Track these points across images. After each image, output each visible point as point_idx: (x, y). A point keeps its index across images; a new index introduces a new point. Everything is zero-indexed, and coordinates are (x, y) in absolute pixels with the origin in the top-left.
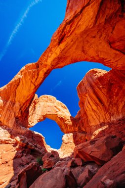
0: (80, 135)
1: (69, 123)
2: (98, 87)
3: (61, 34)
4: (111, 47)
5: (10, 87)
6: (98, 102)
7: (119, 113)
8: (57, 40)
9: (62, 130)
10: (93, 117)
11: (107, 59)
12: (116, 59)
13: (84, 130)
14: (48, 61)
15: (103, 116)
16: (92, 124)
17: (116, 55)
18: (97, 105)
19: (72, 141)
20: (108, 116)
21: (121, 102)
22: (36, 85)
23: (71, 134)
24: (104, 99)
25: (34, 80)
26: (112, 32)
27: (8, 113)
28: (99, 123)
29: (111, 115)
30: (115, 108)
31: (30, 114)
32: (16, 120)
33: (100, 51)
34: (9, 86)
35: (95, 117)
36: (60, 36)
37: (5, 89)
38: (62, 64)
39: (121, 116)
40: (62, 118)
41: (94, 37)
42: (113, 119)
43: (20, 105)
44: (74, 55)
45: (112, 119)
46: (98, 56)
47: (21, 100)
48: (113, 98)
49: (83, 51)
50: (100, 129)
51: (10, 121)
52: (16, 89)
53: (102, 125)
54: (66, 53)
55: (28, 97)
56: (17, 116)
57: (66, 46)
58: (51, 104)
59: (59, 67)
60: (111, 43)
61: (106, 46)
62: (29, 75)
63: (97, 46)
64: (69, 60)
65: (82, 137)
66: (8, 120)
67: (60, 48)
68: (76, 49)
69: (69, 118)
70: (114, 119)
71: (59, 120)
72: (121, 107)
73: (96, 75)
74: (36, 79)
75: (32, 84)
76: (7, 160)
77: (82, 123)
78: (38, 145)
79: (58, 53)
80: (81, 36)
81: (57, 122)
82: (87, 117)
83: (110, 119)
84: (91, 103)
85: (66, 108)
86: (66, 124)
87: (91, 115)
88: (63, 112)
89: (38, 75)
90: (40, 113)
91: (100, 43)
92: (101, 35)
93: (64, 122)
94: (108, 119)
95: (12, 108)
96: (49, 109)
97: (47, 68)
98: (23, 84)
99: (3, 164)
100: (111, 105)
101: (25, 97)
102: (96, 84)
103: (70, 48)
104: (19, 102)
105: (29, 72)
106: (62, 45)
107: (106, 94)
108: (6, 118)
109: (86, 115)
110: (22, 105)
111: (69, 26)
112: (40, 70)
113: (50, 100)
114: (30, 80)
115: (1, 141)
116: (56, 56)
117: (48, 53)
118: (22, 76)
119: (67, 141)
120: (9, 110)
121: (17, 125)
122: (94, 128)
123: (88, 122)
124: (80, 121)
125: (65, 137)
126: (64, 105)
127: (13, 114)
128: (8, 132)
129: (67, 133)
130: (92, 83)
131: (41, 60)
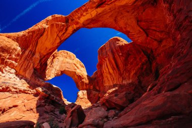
0: (94, 92)
1: (86, 81)
2: (118, 55)
4: (138, 24)
5: (32, 36)
6: (115, 67)
7: (130, 78)
8: (97, 4)
9: (78, 86)
10: (108, 79)
11: (132, 33)
12: (138, 35)
13: (98, 89)
14: (81, 19)
15: (116, 79)
16: (107, 84)
17: (140, 31)
18: (113, 69)
19: (86, 97)
20: (121, 79)
21: (133, 70)
22: (62, 39)
23: (85, 92)
24: (121, 65)
25: (60, 34)
26: (142, 13)
27: (26, 63)
28: (112, 84)
29: (124, 79)
30: (127, 74)
31: (48, 67)
32: (34, 71)
33: (129, 25)
34: (31, 34)
35: (110, 79)
36: (100, 1)
37: (24, 35)
38: (92, 25)
39: (131, 81)
40: (80, 76)
41: (128, 12)
42: (125, 82)
43: (40, 57)
44: (106, 21)
45: (123, 83)
46: (125, 28)
47: (42, 52)
48: (128, 66)
49: (115, 20)
50: (114, 89)
51: (28, 71)
52: (39, 38)
53: (114, 86)
54: (100, 17)
55: (50, 50)
56: (36, 68)
57: (103, 12)
58: (71, 61)
59: (88, 27)
60: (139, 21)
61: (134, 22)
62: (57, 27)
63: (128, 20)
64: (100, 23)
65: (95, 94)
66: (25, 70)
67: (97, 12)
68: (110, 16)
69: (86, 77)
71: (76, 77)
72: (132, 74)
73: (118, 43)
74: (64, 34)
75: (58, 38)
76: (32, 108)
77: (97, 83)
78: (58, 98)
79: (93, 15)
80: (119, 9)
81: (73, 79)
82: (103, 78)
84: (109, 67)
85: (83, 67)
86: (83, 82)
87: (107, 77)
88: (81, 71)
89: (66, 30)
90: (58, 68)
92: (134, 12)
93: (81, 80)
94: (120, 82)
95: (31, 58)
96: (68, 65)
97: (78, 26)
98: (47, 35)
99: (28, 110)
100: (125, 72)
101: (48, 50)
102: (117, 51)
103: (105, 14)
104: (40, 53)
105: (56, 24)
106: (100, 10)
107: (123, 61)
108: (23, 68)
109: (103, 76)
110: (43, 57)
112: (70, 26)
113: (70, 57)
114: (57, 32)
115: (20, 91)
116: (90, 17)
117: (84, 12)
118: (47, 26)
119: (82, 97)
120: (28, 60)
121: (35, 77)
122: (107, 88)
123: (103, 82)
124: (96, 80)
125: (80, 93)
126: (82, 64)
127: (32, 65)
128: (25, 82)
129: (82, 90)
130: (114, 49)
131: (73, 15)
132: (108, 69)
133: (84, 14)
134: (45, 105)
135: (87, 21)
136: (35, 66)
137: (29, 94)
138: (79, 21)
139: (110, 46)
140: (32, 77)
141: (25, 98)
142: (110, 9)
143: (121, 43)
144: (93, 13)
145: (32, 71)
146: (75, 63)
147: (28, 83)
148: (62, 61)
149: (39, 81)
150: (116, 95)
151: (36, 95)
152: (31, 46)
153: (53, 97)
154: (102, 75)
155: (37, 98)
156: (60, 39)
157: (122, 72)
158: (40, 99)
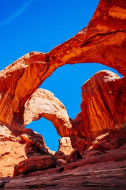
0: (79, 139)
1: (69, 125)
2: (107, 93)
3: (88, 39)
5: (11, 77)
6: (104, 108)
7: (123, 122)
8: (82, 43)
9: (59, 133)
10: (96, 123)
13: (84, 135)
14: (64, 57)
15: (106, 123)
16: (94, 129)
18: (102, 110)
19: (70, 145)
20: (112, 123)
22: (42, 79)
23: (68, 139)
24: (111, 107)
25: (41, 74)
27: (6, 107)
28: (101, 129)
29: (115, 123)
30: (120, 117)
31: (25, 110)
32: (14, 116)
33: (119, 59)
34: (10, 75)
35: (98, 123)
36: (86, 41)
37: (2, 78)
38: (75, 62)
40: (61, 119)
41: (118, 48)
43: (20, 100)
44: (92, 57)
45: (116, 127)
46: (115, 63)
47: (21, 94)
48: (120, 106)
49: (103, 56)
50: (104, 135)
51: (8, 117)
52: (18, 80)
53: (104, 131)
54: (86, 54)
55: (29, 91)
56: (16, 112)
57: (89, 50)
58: (49, 102)
62: (37, 67)
63: (117, 54)
64: (85, 59)
65: (81, 142)
66: (5, 115)
67: (82, 50)
68: (96, 53)
69: (68, 121)
70: (118, 127)
71: (57, 121)
73: (107, 78)
74: (44, 73)
75: (38, 78)
76: (23, 155)
77: (83, 128)
79: (78, 54)
80: (107, 47)
82: (89, 121)
83: (114, 126)
84: (97, 108)
85: (64, 108)
86: (65, 127)
87: (94, 120)
88: (62, 113)
89: (48, 69)
90: (35, 111)
91: (121, 53)
93: (63, 124)
94: (111, 126)
95: (10, 102)
96: (48, 108)
97: (60, 64)
98: (27, 75)
99: (20, 157)
100: (117, 113)
101: (27, 92)
103: (92, 52)
104: (19, 95)
105: (37, 64)
106: (85, 49)
107: (114, 101)
108: (3, 113)
109: (89, 119)
110: (21, 99)
111: (99, 37)
112: (51, 65)
113: (48, 96)
114: (37, 72)
115: (6, 138)
116: (74, 56)
117: (67, 50)
118: (27, 66)
119: (65, 145)
120: (7, 104)
121: (16, 122)
122: (95, 134)
123: (89, 127)
124: (80, 124)
125: (63, 140)
126: (62, 104)
127: (12, 110)
128: (7, 129)
129: (64, 136)
130: (102, 86)
131: (54, 52)
132: (95, 111)
133: (68, 52)
134: (33, 153)
135: (70, 59)
136: (15, 110)
137: (14, 141)
138: (62, 59)
140: (12, 123)
141: (12, 145)
142: (97, 48)
143: (111, 78)
144: (79, 51)
145: (12, 116)
146: (54, 103)
147: (10, 130)
148: (40, 101)
150: (108, 141)
151: (22, 142)
152: (10, 88)
153: (39, 145)
154: (87, 118)
155: (24, 146)
157: (113, 113)
158: (27, 147)
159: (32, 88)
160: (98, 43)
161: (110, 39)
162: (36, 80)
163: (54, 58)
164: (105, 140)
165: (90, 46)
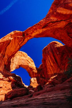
0: (41, 79)
1: (35, 71)
2: (56, 53)
3: (46, 25)
4: (68, 35)
6: (55, 61)
7: (65, 69)
8: (43, 26)
9: (30, 75)
10: (50, 70)
11: (65, 40)
12: (69, 42)
13: (44, 76)
14: (33, 34)
15: (56, 70)
16: (50, 73)
17: (70, 39)
18: (53, 63)
19: (36, 82)
20: (59, 69)
21: (67, 63)
23: (35, 79)
25: (20, 43)
26: (70, 29)
28: (53, 73)
29: (61, 69)
30: (63, 66)
31: (11, 63)
34: (2, 44)
35: (51, 70)
36: (45, 25)
39: (66, 71)
40: (31, 68)
43: (8, 57)
44: (48, 34)
45: (61, 72)
46: (61, 37)
47: (9, 54)
48: (63, 61)
49: (54, 34)
51: (1, 67)
52: (7, 46)
53: (55, 75)
54: (45, 32)
55: (13, 53)
57: (47, 30)
58: (25, 58)
60: (69, 33)
62: (18, 39)
64: (44, 35)
65: (42, 80)
68: (50, 32)
69: (35, 69)
70: (62, 72)
71: (29, 69)
72: (66, 66)
74: (22, 43)
76: (10, 88)
80: (56, 29)
81: (27, 70)
82: (47, 69)
83: (60, 71)
85: (33, 62)
86: (33, 72)
87: (49, 68)
88: (32, 64)
89: (24, 40)
92: (65, 29)
93: (32, 71)
94: (59, 71)
95: (3, 59)
96: (23, 61)
97: (31, 38)
98: (12, 44)
101: (12, 53)
104: (7, 55)
105: (17, 37)
106: (44, 30)
107: (60, 58)
111: (52, 23)
112: (26, 38)
113: (24, 55)
114: (18, 42)
116: (39, 33)
117: (35, 30)
118: (12, 39)
119: (34, 82)
120: (1, 60)
121: (6, 70)
122: (50, 76)
123: (47, 72)
124: (42, 71)
125: (32, 79)
126: (32, 60)
129: (33, 77)
130: (53, 50)
131: (27, 31)
132: (50, 63)
133: (35, 31)
134: (16, 87)
135: (36, 35)
136: (5, 63)
137: (5, 81)
138: (32, 35)
139: (51, 47)
140: (4, 70)
141: (3, 83)
142: (51, 29)
143: (58, 45)
144: (41, 31)
145: (4, 66)
146: (27, 59)
147: (2, 74)
148: (19, 58)
149: (8, 72)
150: (57, 80)
151: (9, 81)
152: (2, 51)
153: (19, 82)
154: (46, 67)
155: (10, 83)
156: (20, 46)
157: (59, 64)
158: (12, 83)
159: (15, 51)
160: (51, 26)
161: (57, 24)
162: (17, 46)
163: (27, 34)
164: (55, 79)
165: (47, 28)
